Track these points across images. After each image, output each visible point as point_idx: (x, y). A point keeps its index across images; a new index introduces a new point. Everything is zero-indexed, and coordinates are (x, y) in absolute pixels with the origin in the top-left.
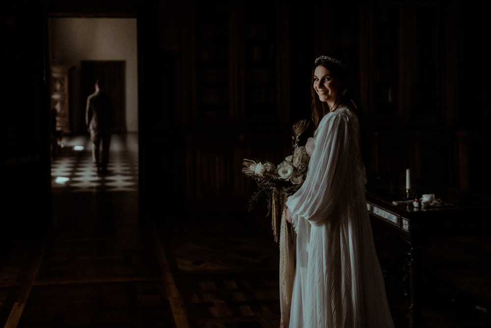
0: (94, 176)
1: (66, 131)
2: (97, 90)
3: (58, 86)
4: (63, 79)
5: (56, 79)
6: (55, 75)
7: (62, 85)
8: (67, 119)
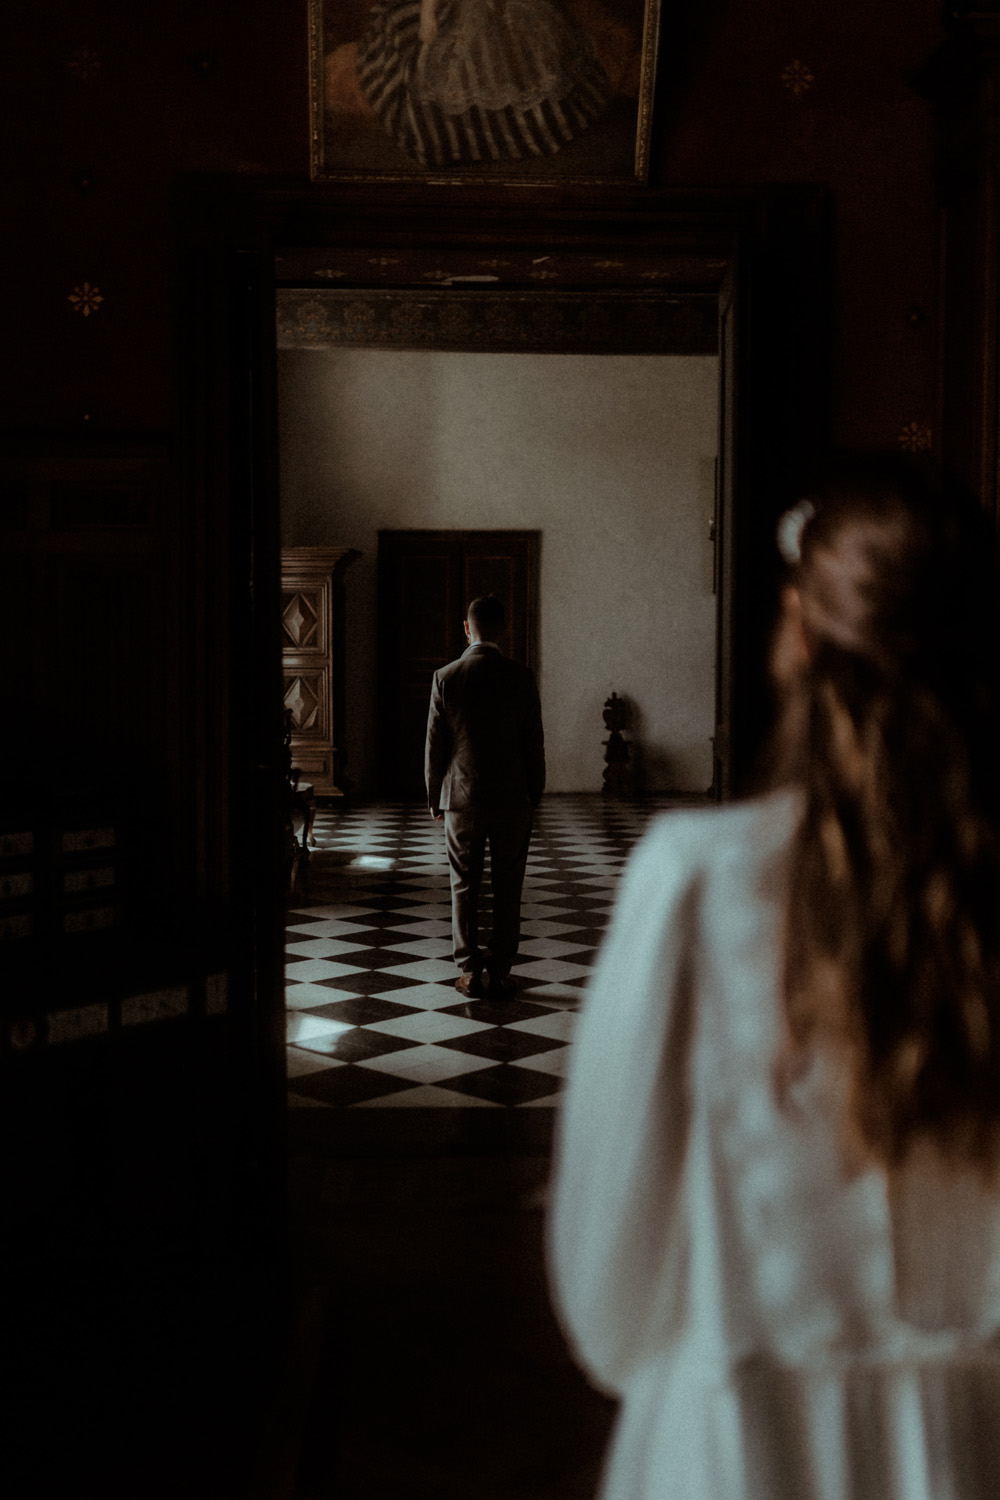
0: (454, 1010)
1: (328, 789)
2: (474, 640)
3: (295, 623)
4: (314, 597)
5: (290, 596)
6: (288, 583)
7: (310, 619)
8: (326, 747)
